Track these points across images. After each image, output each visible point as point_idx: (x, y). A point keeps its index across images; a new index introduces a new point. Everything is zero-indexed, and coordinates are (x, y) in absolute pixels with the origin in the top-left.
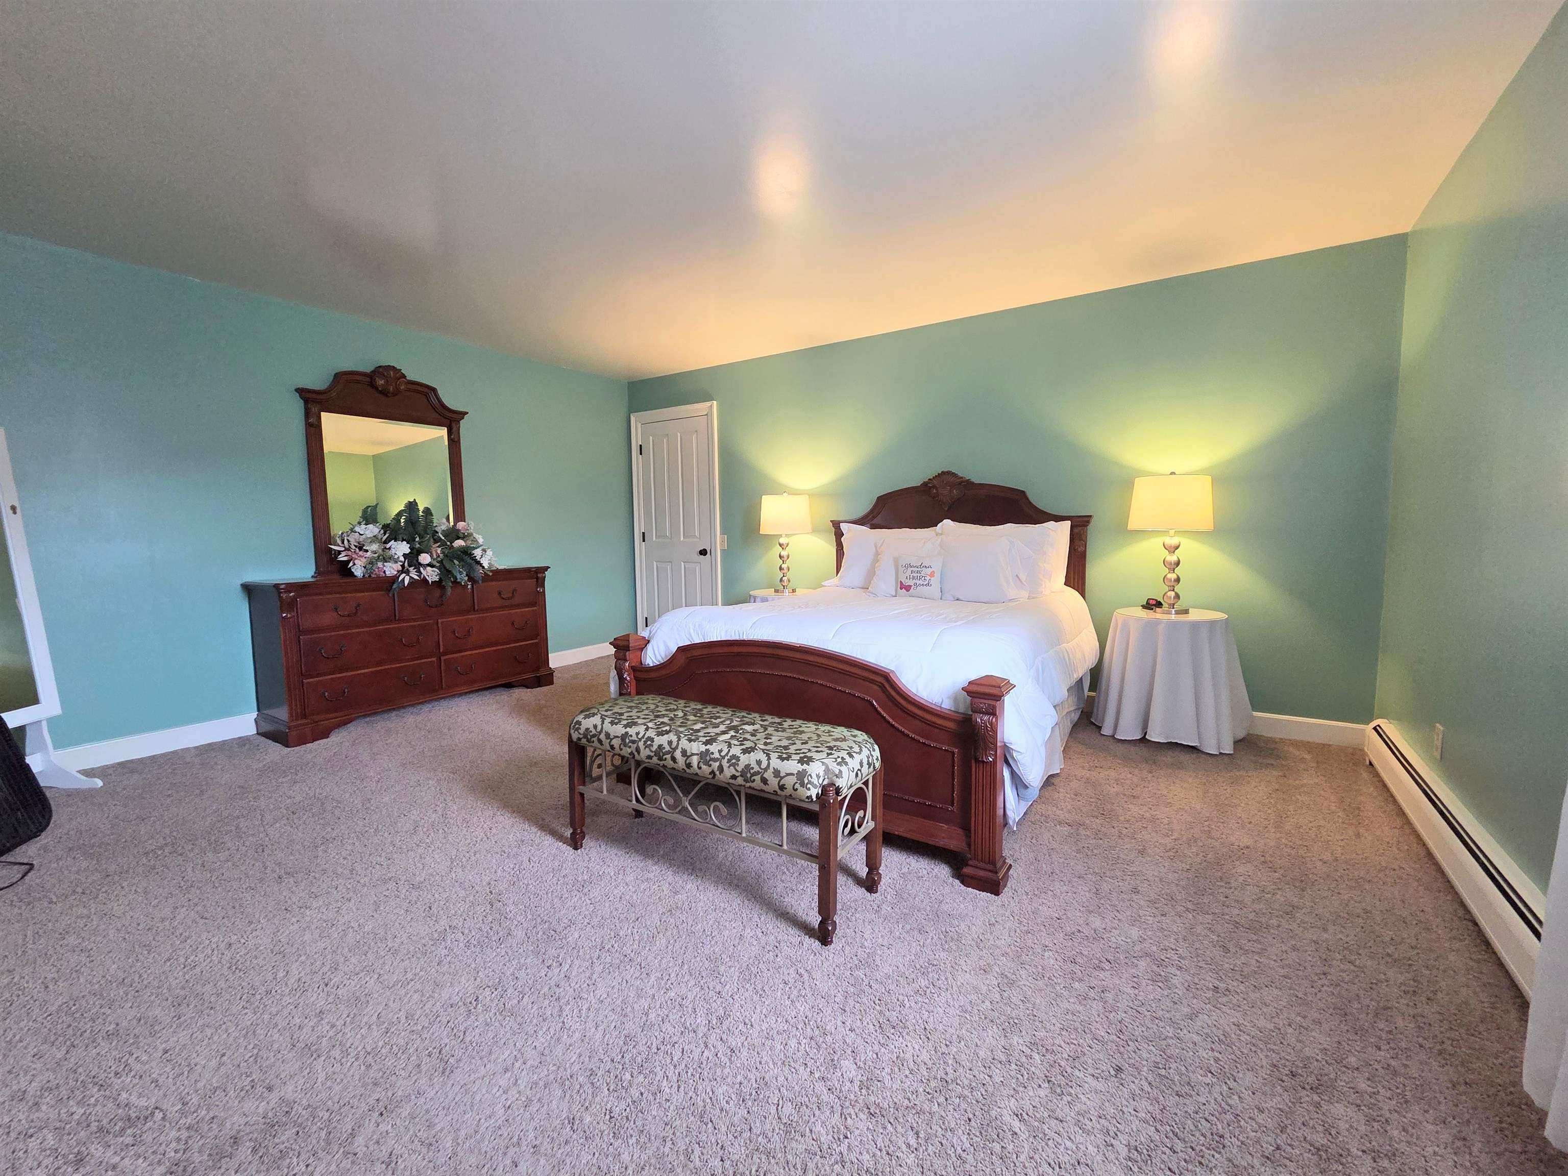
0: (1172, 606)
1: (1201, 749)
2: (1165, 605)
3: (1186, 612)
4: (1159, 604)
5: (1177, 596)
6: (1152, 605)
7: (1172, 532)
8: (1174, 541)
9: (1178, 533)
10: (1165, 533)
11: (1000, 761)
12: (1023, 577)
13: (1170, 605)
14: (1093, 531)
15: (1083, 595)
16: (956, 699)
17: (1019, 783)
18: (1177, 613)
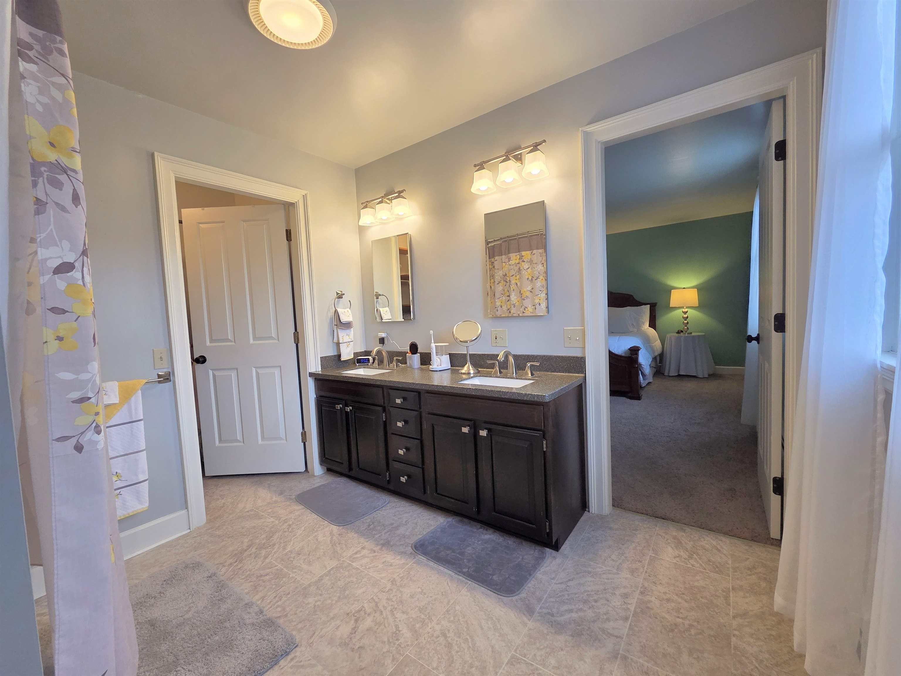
0: (686, 332)
1: (698, 376)
2: (684, 332)
3: (691, 333)
4: (682, 332)
5: (688, 328)
6: (679, 332)
7: (685, 307)
8: (686, 310)
9: (687, 307)
10: (683, 307)
11: (639, 370)
12: (635, 324)
13: (685, 331)
14: (657, 307)
15: (655, 330)
16: (625, 353)
17: (644, 375)
18: (688, 334)
